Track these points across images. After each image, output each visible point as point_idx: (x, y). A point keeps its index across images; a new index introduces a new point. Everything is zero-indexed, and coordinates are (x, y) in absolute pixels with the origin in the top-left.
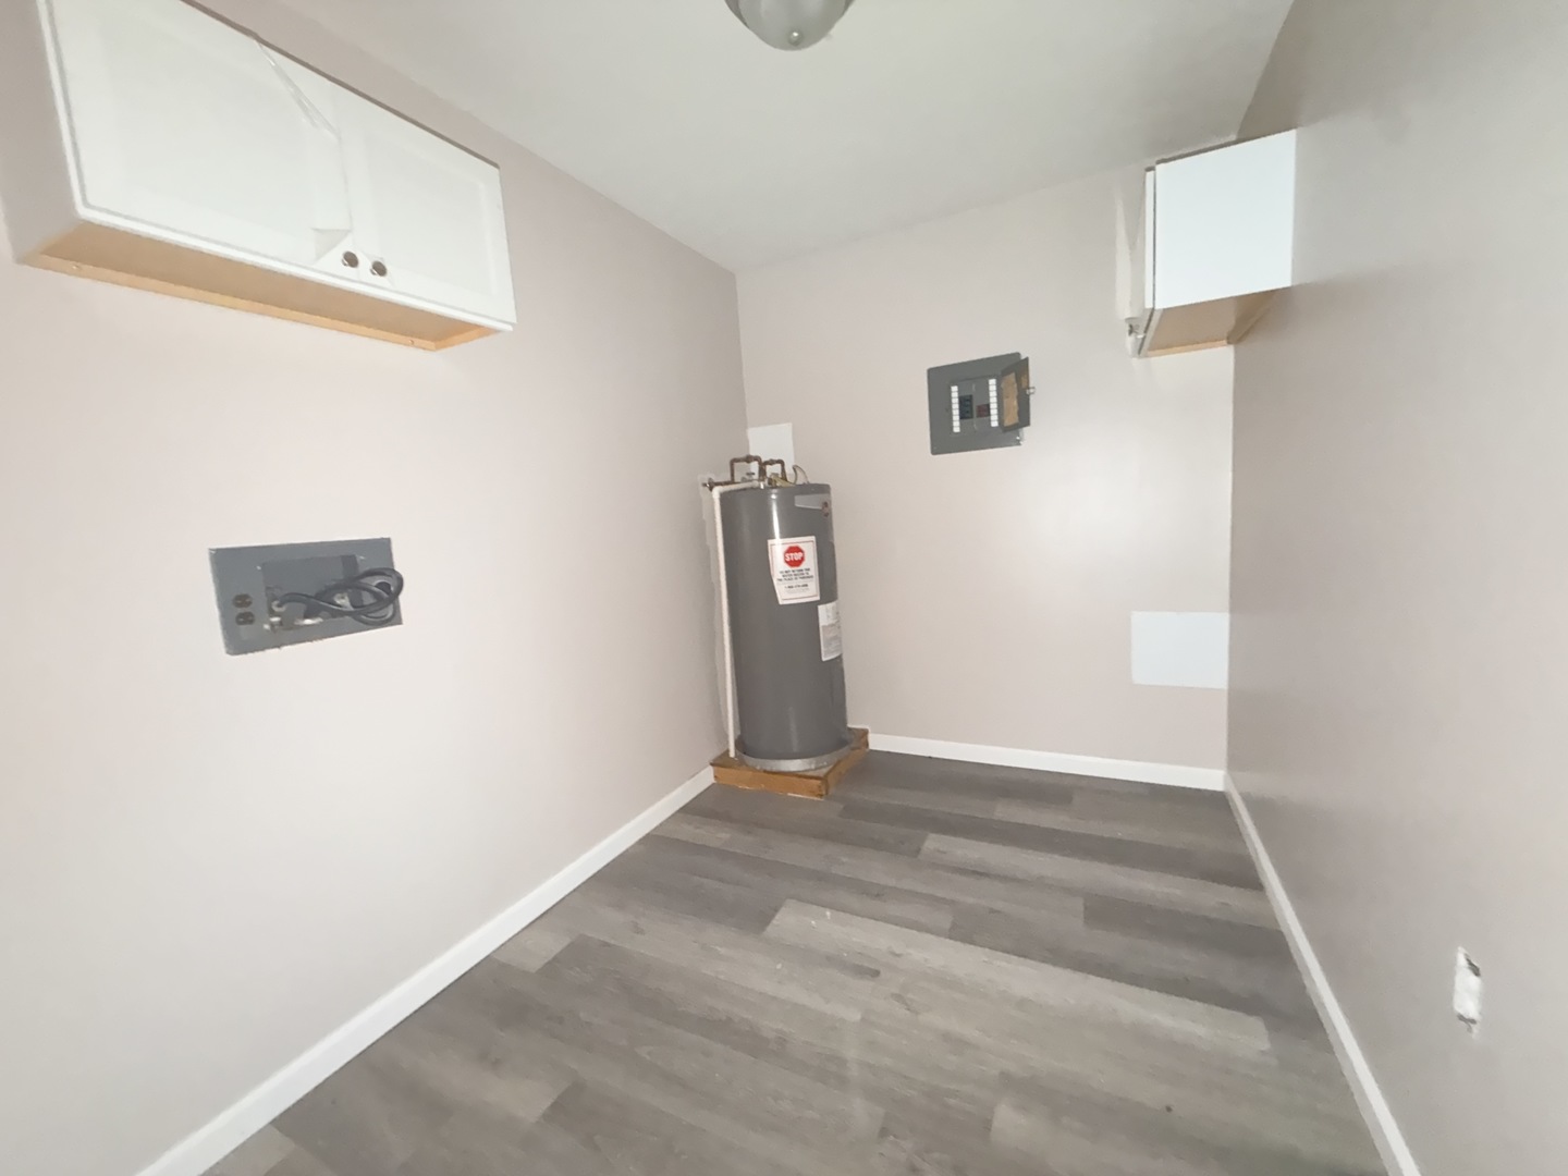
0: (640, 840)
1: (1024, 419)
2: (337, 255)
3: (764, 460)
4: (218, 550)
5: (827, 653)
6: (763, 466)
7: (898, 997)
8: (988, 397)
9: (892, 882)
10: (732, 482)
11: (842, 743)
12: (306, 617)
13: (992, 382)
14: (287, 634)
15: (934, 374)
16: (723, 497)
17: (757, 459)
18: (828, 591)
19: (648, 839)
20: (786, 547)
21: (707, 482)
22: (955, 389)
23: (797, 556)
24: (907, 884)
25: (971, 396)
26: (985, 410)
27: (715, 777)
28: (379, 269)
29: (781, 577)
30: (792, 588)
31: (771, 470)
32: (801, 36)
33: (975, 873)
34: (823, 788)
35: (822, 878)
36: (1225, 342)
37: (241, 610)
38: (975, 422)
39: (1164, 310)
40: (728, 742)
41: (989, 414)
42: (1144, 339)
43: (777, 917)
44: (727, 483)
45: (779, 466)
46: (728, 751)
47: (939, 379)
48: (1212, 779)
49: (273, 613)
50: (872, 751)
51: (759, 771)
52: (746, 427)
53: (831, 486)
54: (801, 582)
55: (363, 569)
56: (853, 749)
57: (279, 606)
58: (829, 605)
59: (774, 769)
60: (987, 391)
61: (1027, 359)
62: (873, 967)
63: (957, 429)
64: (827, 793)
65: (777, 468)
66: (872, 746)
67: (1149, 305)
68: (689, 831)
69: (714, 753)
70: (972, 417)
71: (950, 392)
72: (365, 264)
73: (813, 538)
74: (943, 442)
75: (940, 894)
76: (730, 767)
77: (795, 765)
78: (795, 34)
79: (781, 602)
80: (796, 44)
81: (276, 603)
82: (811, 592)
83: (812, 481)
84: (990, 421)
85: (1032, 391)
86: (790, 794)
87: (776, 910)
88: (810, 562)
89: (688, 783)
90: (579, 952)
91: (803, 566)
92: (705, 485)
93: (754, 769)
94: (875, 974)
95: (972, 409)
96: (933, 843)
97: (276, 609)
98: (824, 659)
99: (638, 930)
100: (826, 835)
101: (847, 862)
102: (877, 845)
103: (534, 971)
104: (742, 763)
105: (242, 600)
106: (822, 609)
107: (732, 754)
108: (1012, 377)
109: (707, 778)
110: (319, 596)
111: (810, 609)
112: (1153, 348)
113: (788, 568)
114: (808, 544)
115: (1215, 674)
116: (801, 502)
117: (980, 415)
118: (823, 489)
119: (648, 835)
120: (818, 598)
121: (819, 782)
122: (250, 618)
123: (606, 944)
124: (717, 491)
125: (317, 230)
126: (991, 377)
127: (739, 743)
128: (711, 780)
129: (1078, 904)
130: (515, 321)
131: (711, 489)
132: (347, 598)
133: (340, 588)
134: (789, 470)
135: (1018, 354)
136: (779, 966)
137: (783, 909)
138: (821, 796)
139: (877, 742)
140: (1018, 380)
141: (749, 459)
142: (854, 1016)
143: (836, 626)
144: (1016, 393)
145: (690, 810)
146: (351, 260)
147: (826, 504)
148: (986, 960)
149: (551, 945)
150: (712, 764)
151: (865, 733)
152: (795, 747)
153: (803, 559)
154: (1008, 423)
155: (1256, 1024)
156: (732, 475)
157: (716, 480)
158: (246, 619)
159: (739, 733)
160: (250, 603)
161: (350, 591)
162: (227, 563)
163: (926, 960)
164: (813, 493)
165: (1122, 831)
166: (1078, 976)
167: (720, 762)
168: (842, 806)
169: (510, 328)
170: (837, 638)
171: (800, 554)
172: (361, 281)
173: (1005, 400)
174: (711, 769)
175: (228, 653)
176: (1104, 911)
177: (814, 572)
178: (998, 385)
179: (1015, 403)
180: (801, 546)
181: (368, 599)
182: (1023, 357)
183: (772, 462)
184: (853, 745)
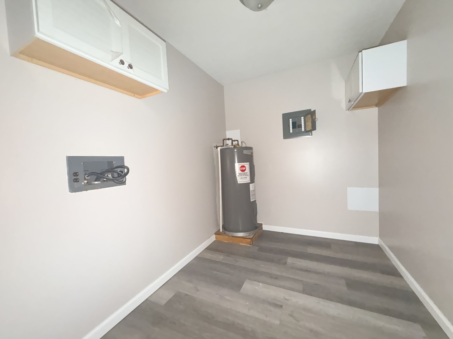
0: (194, 258)
1: (314, 128)
2: (118, 60)
3: (233, 140)
4: (69, 157)
5: (252, 199)
6: (232, 141)
7: (291, 315)
8: (301, 122)
9: (279, 274)
10: (223, 146)
11: (256, 228)
12: (95, 181)
13: (302, 118)
14: (89, 186)
15: (284, 115)
16: (221, 150)
17: (231, 139)
18: (252, 181)
19: (197, 258)
20: (240, 166)
21: (215, 146)
22: (291, 120)
23: (244, 169)
24: (285, 274)
25: (296, 122)
26: (300, 126)
27: (216, 238)
28: (130, 67)
29: (239, 175)
30: (242, 179)
31: (235, 143)
32: (261, 6)
33: (307, 271)
34: (251, 242)
35: (256, 272)
36: (375, 106)
37: (75, 177)
38: (297, 130)
39: (365, 93)
40: (220, 227)
41: (301, 127)
42: (353, 104)
43: (244, 285)
44: (221, 146)
45: (237, 142)
46: (220, 229)
47: (286, 117)
48: (374, 240)
49: (85, 179)
50: (263, 230)
51: (230, 236)
52: (226, 131)
53: (253, 148)
54: (245, 176)
55: (115, 166)
56: (259, 230)
57: (87, 177)
58: (253, 184)
59: (236, 236)
60: (301, 121)
61: (315, 111)
62: (280, 304)
63: (291, 132)
64: (252, 243)
65: (236, 142)
66: (264, 229)
67: (361, 91)
68: (209, 256)
69: (215, 231)
70: (296, 128)
71: (289, 121)
72: (126, 65)
73: (248, 163)
74: (287, 135)
75: (296, 277)
76: (221, 235)
77: (241, 234)
78: (260, 5)
79: (239, 183)
80: (259, 9)
81: (86, 176)
82: (247, 180)
83: (248, 146)
84: (302, 129)
85: (316, 120)
86: (240, 244)
87: (243, 283)
88: (248, 171)
89: (208, 240)
90: (178, 297)
91: (245, 172)
92: (215, 147)
93: (229, 236)
94: (281, 306)
95: (296, 126)
96: (290, 260)
97: (87, 178)
98: (251, 201)
99: (198, 290)
100: (255, 258)
101: (263, 267)
102: (271, 261)
103: (163, 305)
104: (225, 233)
105: (76, 174)
106: (251, 185)
107: (221, 231)
108: (310, 116)
109: (213, 238)
110: (101, 174)
111: (247, 186)
112: (354, 108)
113: (241, 172)
114: (247, 165)
115: (375, 207)
116: (245, 152)
117: (299, 127)
118: (251, 148)
119: (196, 257)
120: (250, 182)
121: (250, 240)
122: (78, 180)
123: (186, 295)
124: (219, 149)
125: (112, 51)
126: (302, 116)
127: (224, 227)
128: (215, 239)
129: (343, 282)
130: (168, 89)
131: (217, 148)
132: (111, 175)
133: (108, 171)
134: (240, 143)
135: (311, 110)
136: (247, 303)
137: (245, 282)
138: (251, 244)
139: (265, 228)
140: (312, 117)
141: (229, 139)
142: (278, 322)
143: (254, 191)
144: (311, 120)
145: (209, 249)
146: (122, 62)
147: (252, 153)
148: (318, 302)
149: (168, 295)
150: (215, 234)
151: (262, 224)
152: (241, 229)
153: (245, 169)
154: (307, 129)
155: (418, 327)
156: (223, 144)
157: (218, 145)
158: (76, 180)
159: (223, 224)
160: (78, 175)
161: (111, 173)
162: (72, 161)
163: (297, 301)
164: (248, 149)
165: (349, 257)
166: (349, 307)
167: (218, 233)
168: (258, 248)
169: (166, 91)
170: (255, 194)
171: (245, 168)
172: (123, 70)
173: (307, 123)
174: (214, 235)
175: (70, 192)
176: (352, 284)
177: (249, 173)
178: (304, 119)
179: (311, 123)
180: (245, 165)
181: (116, 175)
182: (312, 110)
183: (235, 141)
184: (259, 228)
